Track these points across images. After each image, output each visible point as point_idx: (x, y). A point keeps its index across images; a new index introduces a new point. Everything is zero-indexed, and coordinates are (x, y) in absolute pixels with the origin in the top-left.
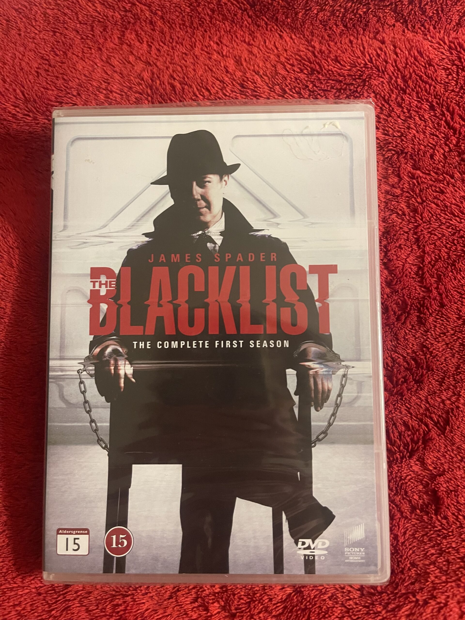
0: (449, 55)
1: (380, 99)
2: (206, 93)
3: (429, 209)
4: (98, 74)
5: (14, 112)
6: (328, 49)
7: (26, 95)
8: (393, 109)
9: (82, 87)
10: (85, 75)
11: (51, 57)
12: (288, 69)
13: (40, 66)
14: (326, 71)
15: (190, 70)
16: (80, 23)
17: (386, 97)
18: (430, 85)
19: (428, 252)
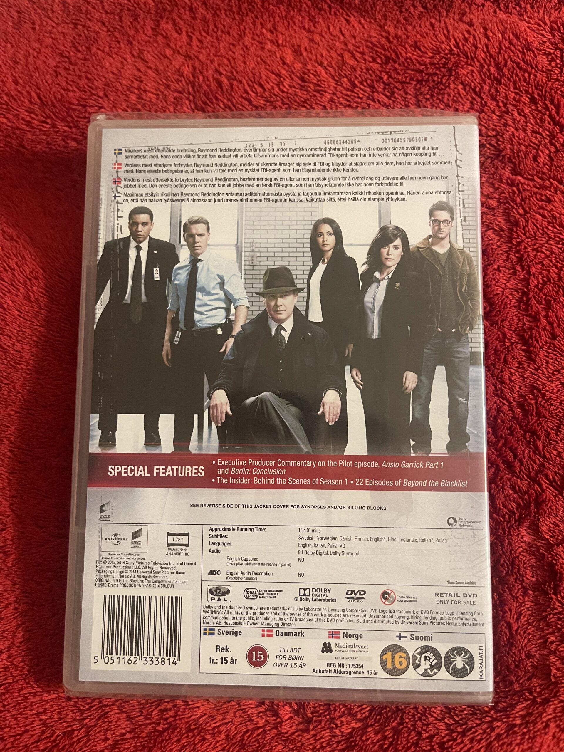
0: (550, 37)
1: (469, 91)
2: (260, 90)
3: (534, 221)
4: (129, 71)
5: (28, 119)
6: (405, 34)
7: (43, 98)
8: (486, 103)
9: (109, 87)
10: (113, 73)
11: (72, 54)
12: (358, 58)
13: (59, 65)
14: (403, 60)
15: (240, 62)
16: (106, 12)
17: (477, 89)
18: (530, 74)
19: (534, 274)
